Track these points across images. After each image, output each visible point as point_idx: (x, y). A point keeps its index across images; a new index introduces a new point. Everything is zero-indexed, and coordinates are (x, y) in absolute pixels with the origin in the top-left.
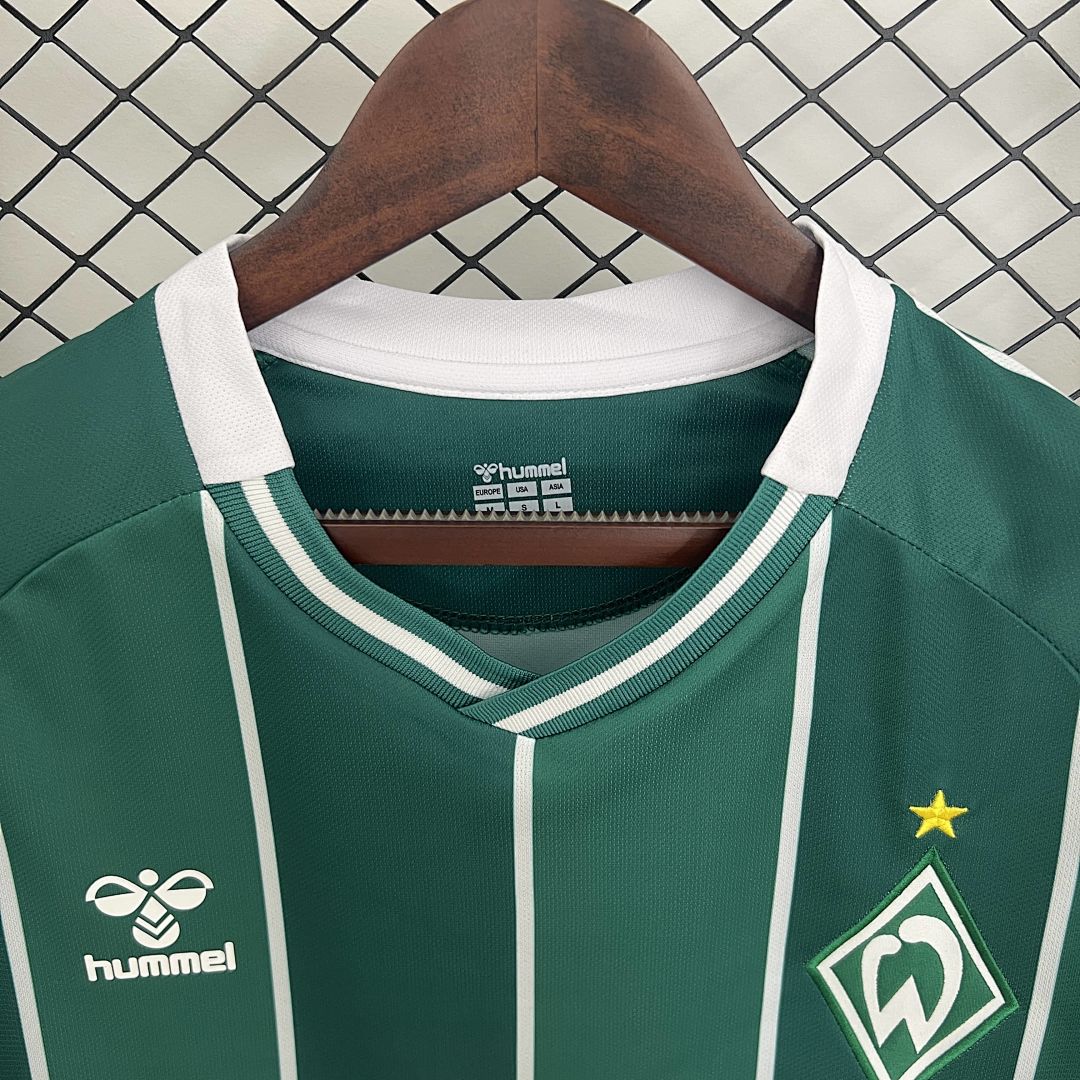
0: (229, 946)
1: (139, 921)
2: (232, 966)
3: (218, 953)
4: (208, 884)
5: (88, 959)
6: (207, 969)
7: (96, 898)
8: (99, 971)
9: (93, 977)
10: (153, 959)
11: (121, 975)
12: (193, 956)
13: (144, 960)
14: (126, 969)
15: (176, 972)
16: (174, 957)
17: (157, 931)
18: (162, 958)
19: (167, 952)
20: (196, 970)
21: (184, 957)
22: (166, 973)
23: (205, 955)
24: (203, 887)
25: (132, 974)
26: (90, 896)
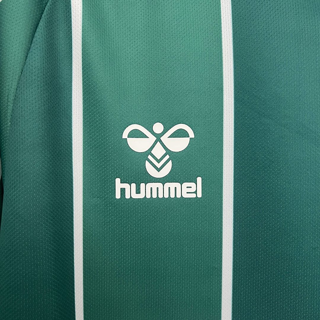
0: (199, 180)
1: (150, 157)
2: (200, 195)
3: (193, 185)
4: (192, 135)
5: (118, 180)
6: (185, 196)
7: (128, 137)
8: (123, 191)
9: (118, 196)
10: (154, 185)
11: (135, 196)
12: (178, 185)
13: (149, 185)
14: (138, 191)
15: (166, 196)
16: (167, 185)
17: (159, 165)
18: (160, 185)
19: (163, 181)
20: (179, 196)
21: (172, 185)
22: (161, 196)
23: (185, 185)
24: (189, 137)
25: (141, 196)
26: (125, 135)
